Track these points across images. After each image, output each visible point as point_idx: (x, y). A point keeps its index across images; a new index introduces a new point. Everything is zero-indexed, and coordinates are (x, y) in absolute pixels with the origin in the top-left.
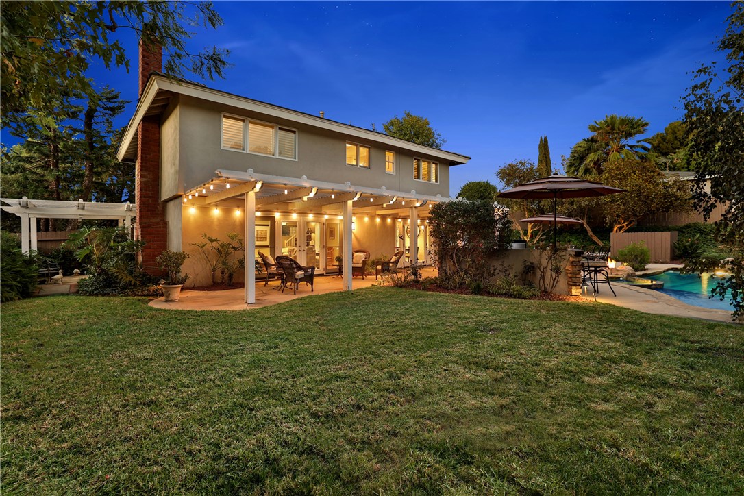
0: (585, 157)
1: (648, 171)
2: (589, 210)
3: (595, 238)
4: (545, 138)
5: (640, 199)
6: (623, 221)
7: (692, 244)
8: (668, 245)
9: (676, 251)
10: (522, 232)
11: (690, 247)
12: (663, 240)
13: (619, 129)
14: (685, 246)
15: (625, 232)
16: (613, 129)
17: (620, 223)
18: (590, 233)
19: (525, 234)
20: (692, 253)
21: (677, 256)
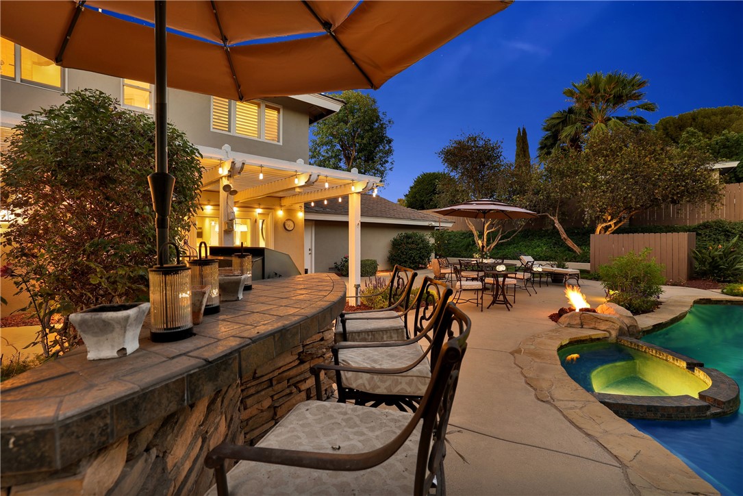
0: (559, 132)
1: (647, 144)
2: (562, 202)
3: (570, 243)
4: (524, 130)
5: (636, 183)
6: (609, 218)
7: (726, 254)
8: (684, 255)
9: (696, 264)
10: (476, 233)
11: (721, 258)
12: (676, 245)
13: (605, 90)
14: (713, 258)
15: (613, 233)
16: (597, 91)
17: (605, 221)
18: (564, 236)
19: (481, 235)
20: (727, 269)
21: (697, 273)
